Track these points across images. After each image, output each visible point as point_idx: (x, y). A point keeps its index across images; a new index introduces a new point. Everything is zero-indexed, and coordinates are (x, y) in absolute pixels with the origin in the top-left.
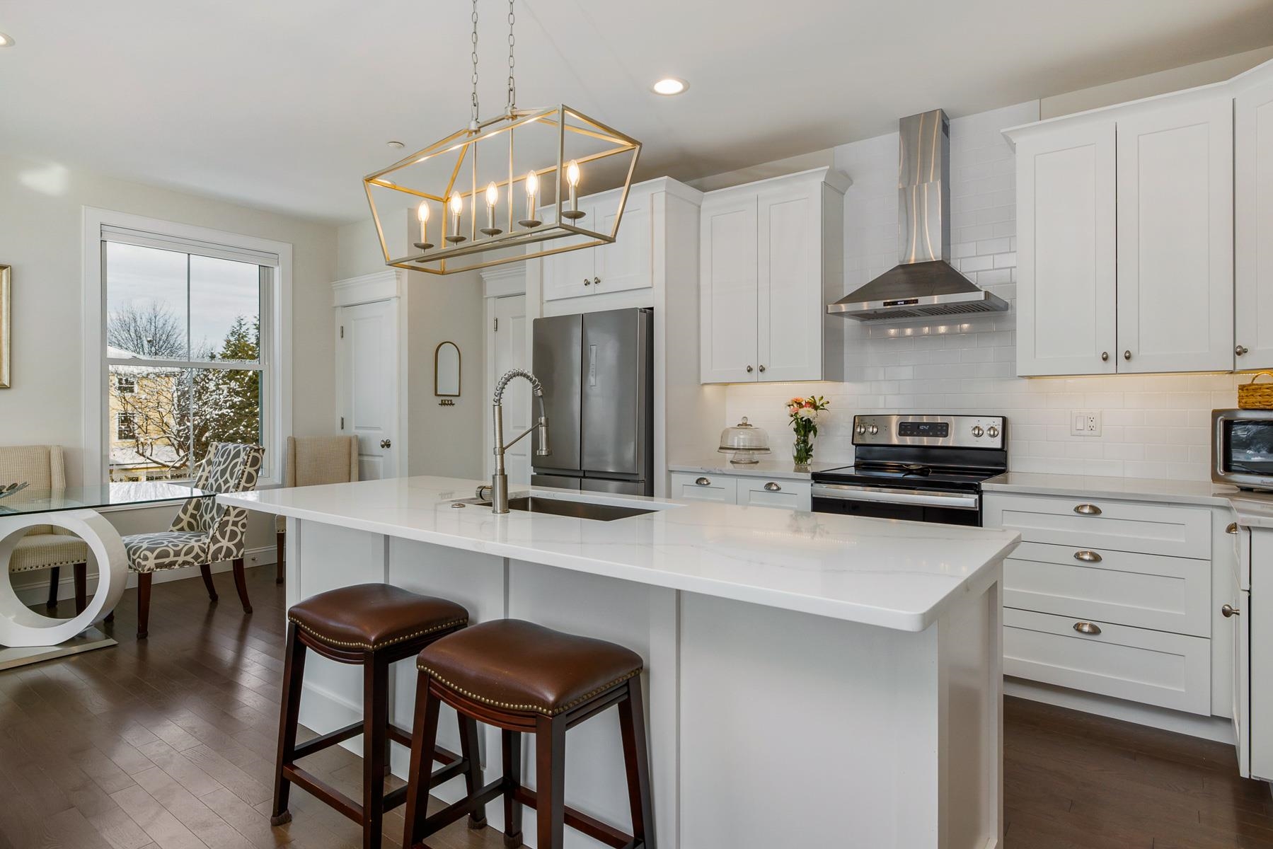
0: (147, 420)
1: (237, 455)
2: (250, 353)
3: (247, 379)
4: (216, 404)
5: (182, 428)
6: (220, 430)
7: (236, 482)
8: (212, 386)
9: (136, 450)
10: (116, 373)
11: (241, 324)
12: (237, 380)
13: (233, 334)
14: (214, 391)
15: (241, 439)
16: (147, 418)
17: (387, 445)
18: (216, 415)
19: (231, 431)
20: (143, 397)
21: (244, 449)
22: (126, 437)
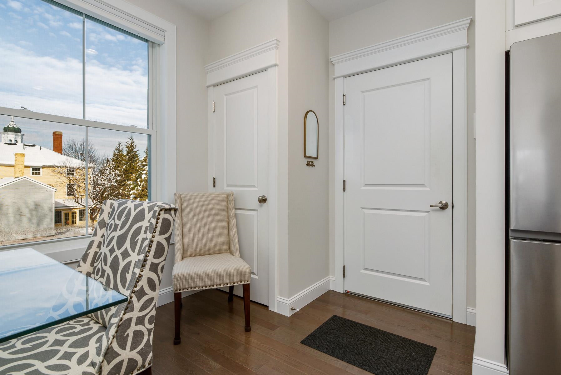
0: (79, 187)
1: (140, 216)
2: (124, 158)
3: (123, 169)
4: (109, 180)
5: (95, 190)
6: (112, 192)
7: (141, 257)
8: (108, 172)
9: (74, 200)
10: (65, 166)
11: (120, 146)
12: (118, 170)
13: (116, 150)
14: (108, 175)
15: (120, 195)
16: (79, 186)
17: (263, 200)
18: (110, 185)
19: (116, 192)
20: (77, 177)
21: (150, 208)
22: (71, 195)
